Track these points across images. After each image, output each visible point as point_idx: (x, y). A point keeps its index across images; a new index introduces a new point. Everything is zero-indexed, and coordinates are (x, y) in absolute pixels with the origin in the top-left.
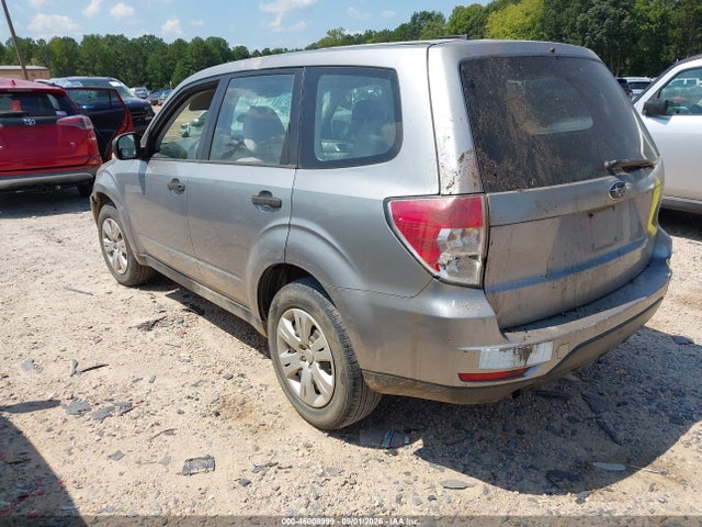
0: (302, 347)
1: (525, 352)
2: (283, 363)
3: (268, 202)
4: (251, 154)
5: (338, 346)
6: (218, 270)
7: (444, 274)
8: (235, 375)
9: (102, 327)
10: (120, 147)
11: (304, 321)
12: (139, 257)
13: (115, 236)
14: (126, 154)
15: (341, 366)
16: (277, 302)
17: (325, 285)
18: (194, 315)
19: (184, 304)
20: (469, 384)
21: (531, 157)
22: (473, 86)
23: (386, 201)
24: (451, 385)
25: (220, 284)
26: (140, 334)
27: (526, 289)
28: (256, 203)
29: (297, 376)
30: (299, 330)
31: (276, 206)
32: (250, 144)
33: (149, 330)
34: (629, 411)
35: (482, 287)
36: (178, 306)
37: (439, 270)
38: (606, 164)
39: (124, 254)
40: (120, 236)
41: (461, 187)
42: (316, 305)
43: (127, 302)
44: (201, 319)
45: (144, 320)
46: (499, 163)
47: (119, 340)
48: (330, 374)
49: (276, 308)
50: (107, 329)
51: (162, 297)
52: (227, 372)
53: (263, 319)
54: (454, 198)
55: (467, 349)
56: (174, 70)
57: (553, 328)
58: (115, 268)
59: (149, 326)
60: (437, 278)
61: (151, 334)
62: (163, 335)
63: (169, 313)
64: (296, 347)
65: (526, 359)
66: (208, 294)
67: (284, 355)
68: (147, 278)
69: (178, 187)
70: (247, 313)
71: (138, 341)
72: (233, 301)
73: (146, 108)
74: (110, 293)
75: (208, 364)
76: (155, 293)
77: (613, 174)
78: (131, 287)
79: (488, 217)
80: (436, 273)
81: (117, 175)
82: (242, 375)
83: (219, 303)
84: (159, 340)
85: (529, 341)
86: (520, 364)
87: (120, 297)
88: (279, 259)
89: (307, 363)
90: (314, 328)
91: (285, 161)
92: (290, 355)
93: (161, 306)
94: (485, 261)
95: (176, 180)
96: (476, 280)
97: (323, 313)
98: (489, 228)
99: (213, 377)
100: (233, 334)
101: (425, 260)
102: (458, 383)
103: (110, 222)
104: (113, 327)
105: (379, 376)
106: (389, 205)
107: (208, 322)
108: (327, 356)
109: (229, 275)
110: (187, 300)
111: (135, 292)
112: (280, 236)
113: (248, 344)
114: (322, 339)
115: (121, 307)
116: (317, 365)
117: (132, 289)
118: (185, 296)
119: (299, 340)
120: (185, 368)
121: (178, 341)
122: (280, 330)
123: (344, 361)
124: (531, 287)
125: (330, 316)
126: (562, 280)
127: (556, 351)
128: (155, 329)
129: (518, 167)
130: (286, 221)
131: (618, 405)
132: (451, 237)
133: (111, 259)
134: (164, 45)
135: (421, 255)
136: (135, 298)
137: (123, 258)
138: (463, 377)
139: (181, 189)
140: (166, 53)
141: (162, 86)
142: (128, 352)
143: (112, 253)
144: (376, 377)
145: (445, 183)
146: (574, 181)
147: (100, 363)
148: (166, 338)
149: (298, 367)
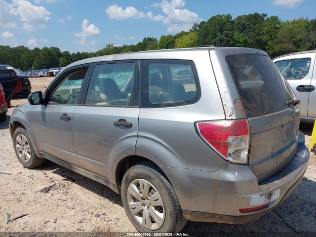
0: (143, 198)
1: (270, 195)
2: (131, 207)
3: (124, 124)
4: (102, 101)
5: (167, 198)
6: (90, 160)
7: (230, 159)
8: (101, 214)
9: (20, 193)
10: (33, 99)
11: (146, 185)
12: (38, 153)
13: (24, 143)
14: (35, 102)
15: (169, 208)
16: (128, 175)
17: (160, 166)
18: (70, 182)
19: (63, 176)
20: (244, 214)
21: (262, 100)
22: (233, 68)
23: (195, 123)
24: (235, 215)
25: (90, 167)
26: (43, 194)
27: (264, 164)
28: (116, 125)
29: (140, 214)
30: (142, 189)
31: (129, 126)
32: (103, 96)
33: (47, 192)
34: (295, 216)
35: (247, 164)
36: (60, 178)
37: (227, 157)
38: (287, 102)
39: (28, 152)
40: (27, 143)
41: (237, 116)
42: (153, 176)
43: (30, 177)
44: (74, 184)
45: (43, 187)
46: (250, 104)
47: (32, 200)
48: (161, 212)
49: (127, 179)
50: (23, 194)
51: (50, 173)
52: (95, 213)
53: (117, 184)
54: (234, 121)
55: (244, 196)
56: (34, 61)
57: (277, 181)
58: (23, 159)
59: (47, 190)
60: (228, 161)
61: (49, 195)
62: (56, 195)
63: (56, 182)
64: (139, 199)
65: (270, 198)
66: (82, 172)
67: (132, 203)
68: (41, 163)
69: (66, 118)
70: (106, 181)
71: (42, 199)
72: (97, 175)
73: (25, 79)
74: (20, 173)
75: (84, 209)
76: (46, 171)
77: (290, 107)
78: (31, 169)
79: (250, 130)
80: (227, 159)
81: (27, 112)
82: (104, 214)
83: (88, 176)
84: (54, 197)
85: (271, 189)
86: (267, 202)
87: (27, 175)
88: (131, 153)
89: (146, 207)
90: (151, 188)
91: (133, 104)
92: (135, 203)
93: (51, 179)
94: (249, 151)
95: (65, 115)
96: (245, 161)
97: (157, 181)
98: (251, 135)
99: (89, 216)
100: (93, 191)
101: (221, 153)
102: (239, 214)
103: (21, 136)
104: (26, 192)
105: (192, 213)
106: (197, 125)
107: (78, 186)
108: (160, 203)
109: (97, 162)
110: (64, 174)
111: (34, 172)
112: (132, 142)
113: (103, 196)
114: (157, 194)
115: (28, 180)
116: (153, 208)
117: (33, 170)
118: (62, 172)
119: (142, 195)
120: (72, 212)
121: (65, 197)
122: (129, 190)
123: (171, 206)
124: (267, 162)
125: (162, 182)
126: (277, 157)
127: (281, 193)
128: (51, 192)
129: (258, 105)
130: (135, 134)
131: (290, 213)
132: (233, 140)
133: (20, 155)
134: (29, 50)
135: (218, 150)
136: (35, 175)
137: (28, 154)
138: (241, 211)
139: (69, 119)
140: (29, 54)
141: (28, 69)
142: (38, 206)
143: (21, 152)
144: (191, 214)
145: (228, 114)
146: (279, 111)
147: (23, 214)
148: (58, 196)
149: (141, 210)
